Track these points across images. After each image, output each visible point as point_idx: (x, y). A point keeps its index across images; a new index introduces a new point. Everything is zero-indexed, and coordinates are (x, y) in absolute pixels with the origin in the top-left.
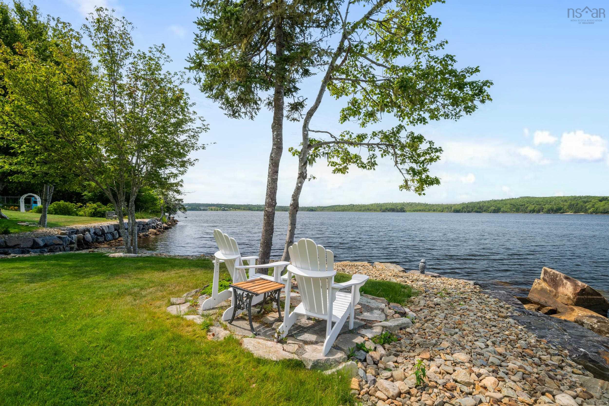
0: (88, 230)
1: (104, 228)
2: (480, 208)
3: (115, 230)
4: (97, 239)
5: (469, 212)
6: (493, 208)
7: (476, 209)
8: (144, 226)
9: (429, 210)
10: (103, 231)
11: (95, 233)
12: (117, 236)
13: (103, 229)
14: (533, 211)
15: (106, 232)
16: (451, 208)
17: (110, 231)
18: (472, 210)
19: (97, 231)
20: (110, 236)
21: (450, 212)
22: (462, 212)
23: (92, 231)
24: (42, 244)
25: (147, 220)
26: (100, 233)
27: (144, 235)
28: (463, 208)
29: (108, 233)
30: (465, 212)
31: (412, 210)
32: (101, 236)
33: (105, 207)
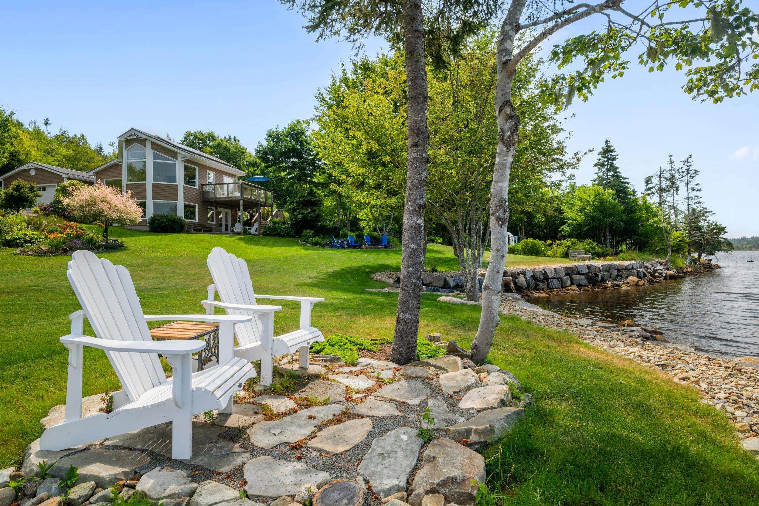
0: (524, 273)
1: (548, 272)
3: (567, 274)
4: (537, 285)
8: (619, 270)
10: (545, 274)
11: (533, 277)
12: (569, 283)
13: (546, 273)
15: (550, 276)
17: (559, 276)
19: (537, 275)
20: (556, 283)
23: (529, 275)
24: (452, 284)
25: (626, 263)
26: (542, 277)
27: (613, 285)
29: (554, 278)
32: (542, 281)
33: (581, 244)
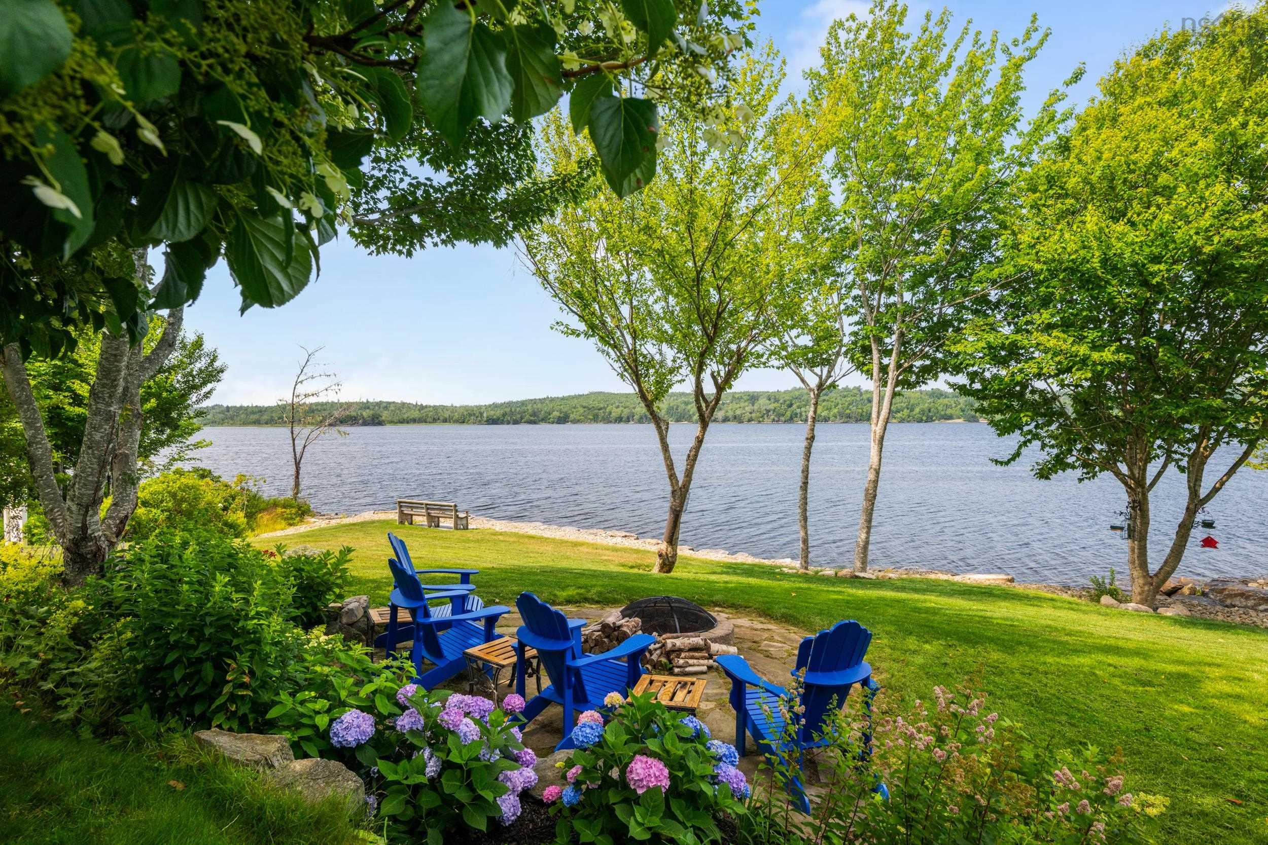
2: (534, 414)
5: (516, 422)
6: (556, 414)
7: (527, 417)
9: (435, 420)
14: (619, 420)
16: (481, 414)
18: (522, 418)
21: (480, 423)
22: (502, 423)
28: (504, 415)
30: (508, 423)
31: (396, 419)
